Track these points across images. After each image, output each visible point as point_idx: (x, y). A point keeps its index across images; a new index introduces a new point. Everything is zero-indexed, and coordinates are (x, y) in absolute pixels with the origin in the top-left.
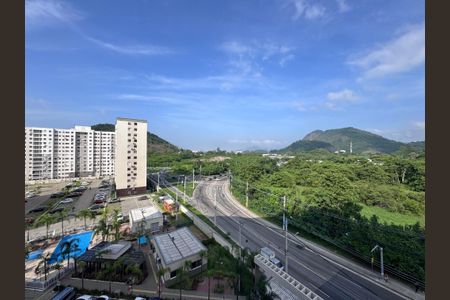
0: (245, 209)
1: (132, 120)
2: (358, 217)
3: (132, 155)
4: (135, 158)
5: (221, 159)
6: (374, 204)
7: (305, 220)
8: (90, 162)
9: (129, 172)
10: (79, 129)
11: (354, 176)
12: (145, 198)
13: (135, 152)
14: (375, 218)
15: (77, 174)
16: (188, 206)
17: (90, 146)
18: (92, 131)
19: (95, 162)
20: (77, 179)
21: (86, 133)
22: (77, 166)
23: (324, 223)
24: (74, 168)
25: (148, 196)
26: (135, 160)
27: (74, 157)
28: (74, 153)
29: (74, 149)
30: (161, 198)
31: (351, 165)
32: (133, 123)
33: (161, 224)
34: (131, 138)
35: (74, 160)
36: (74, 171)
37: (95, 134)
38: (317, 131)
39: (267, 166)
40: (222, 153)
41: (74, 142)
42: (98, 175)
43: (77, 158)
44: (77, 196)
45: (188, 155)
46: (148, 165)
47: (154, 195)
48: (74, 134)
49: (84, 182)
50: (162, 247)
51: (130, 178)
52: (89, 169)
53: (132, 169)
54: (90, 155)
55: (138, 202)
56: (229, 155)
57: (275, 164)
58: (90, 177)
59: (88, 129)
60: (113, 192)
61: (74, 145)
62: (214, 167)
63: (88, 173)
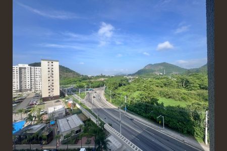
0: (110, 104)
1: (50, 60)
2: (157, 104)
3: (51, 79)
4: (53, 80)
5: (103, 79)
6: (169, 98)
7: (135, 107)
8: (28, 83)
9: (50, 88)
10: (21, 65)
11: (163, 85)
12: (59, 101)
13: (53, 77)
14: (162, 104)
15: (20, 91)
16: (81, 104)
17: (28, 75)
18: (29, 67)
19: (31, 83)
20: (21, 93)
21: (25, 68)
22: (21, 86)
23: (143, 108)
24: (19, 87)
25: (60, 100)
26: (53, 82)
27: (18, 81)
28: (18, 79)
29: (18, 77)
30: (67, 100)
31: (162, 80)
32: (50, 62)
33: (64, 114)
34: (50, 70)
35: (19, 83)
36: (19, 89)
37: (31, 68)
38: (150, 65)
39: (124, 82)
40: (104, 77)
41: (18, 73)
42: (33, 90)
43: (21, 82)
44: (20, 102)
45: (85, 78)
46: (60, 84)
47: (63, 99)
48: (18, 69)
49: (24, 94)
50: (61, 125)
51: (50, 91)
52: (28, 87)
53: (51, 86)
54: (28, 80)
55: (54, 104)
56: (107, 77)
57: (128, 81)
58: (29, 92)
59: (26, 66)
60: (41, 99)
61: (18, 75)
62: (98, 84)
63: (27, 90)
